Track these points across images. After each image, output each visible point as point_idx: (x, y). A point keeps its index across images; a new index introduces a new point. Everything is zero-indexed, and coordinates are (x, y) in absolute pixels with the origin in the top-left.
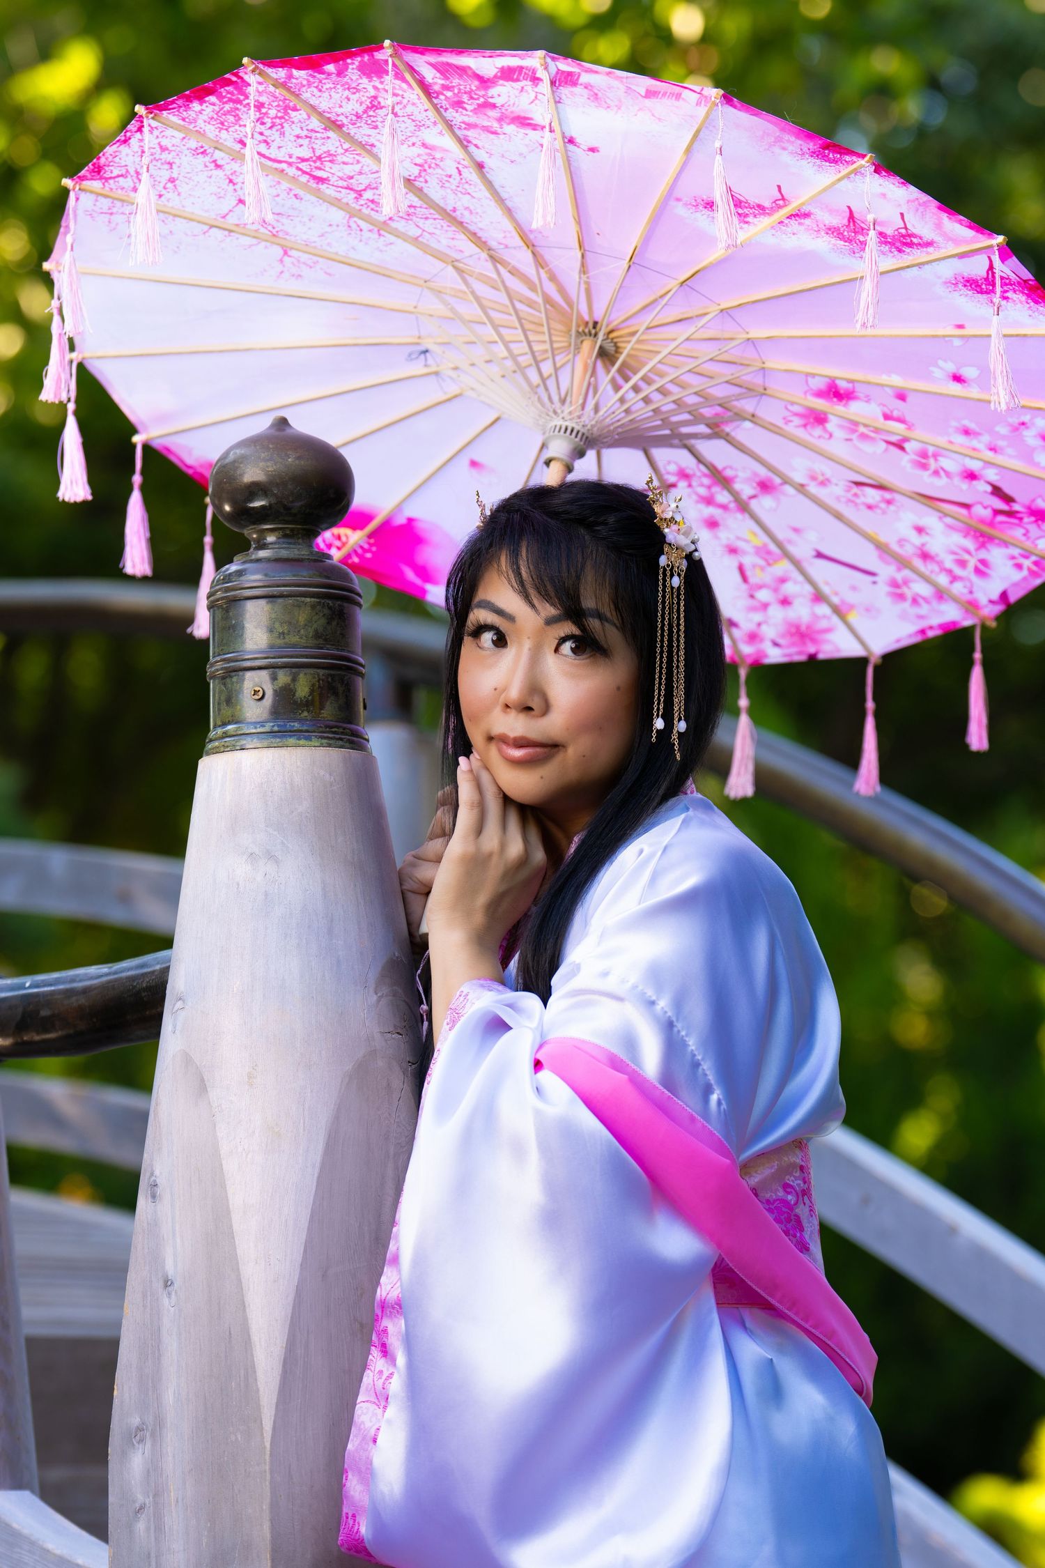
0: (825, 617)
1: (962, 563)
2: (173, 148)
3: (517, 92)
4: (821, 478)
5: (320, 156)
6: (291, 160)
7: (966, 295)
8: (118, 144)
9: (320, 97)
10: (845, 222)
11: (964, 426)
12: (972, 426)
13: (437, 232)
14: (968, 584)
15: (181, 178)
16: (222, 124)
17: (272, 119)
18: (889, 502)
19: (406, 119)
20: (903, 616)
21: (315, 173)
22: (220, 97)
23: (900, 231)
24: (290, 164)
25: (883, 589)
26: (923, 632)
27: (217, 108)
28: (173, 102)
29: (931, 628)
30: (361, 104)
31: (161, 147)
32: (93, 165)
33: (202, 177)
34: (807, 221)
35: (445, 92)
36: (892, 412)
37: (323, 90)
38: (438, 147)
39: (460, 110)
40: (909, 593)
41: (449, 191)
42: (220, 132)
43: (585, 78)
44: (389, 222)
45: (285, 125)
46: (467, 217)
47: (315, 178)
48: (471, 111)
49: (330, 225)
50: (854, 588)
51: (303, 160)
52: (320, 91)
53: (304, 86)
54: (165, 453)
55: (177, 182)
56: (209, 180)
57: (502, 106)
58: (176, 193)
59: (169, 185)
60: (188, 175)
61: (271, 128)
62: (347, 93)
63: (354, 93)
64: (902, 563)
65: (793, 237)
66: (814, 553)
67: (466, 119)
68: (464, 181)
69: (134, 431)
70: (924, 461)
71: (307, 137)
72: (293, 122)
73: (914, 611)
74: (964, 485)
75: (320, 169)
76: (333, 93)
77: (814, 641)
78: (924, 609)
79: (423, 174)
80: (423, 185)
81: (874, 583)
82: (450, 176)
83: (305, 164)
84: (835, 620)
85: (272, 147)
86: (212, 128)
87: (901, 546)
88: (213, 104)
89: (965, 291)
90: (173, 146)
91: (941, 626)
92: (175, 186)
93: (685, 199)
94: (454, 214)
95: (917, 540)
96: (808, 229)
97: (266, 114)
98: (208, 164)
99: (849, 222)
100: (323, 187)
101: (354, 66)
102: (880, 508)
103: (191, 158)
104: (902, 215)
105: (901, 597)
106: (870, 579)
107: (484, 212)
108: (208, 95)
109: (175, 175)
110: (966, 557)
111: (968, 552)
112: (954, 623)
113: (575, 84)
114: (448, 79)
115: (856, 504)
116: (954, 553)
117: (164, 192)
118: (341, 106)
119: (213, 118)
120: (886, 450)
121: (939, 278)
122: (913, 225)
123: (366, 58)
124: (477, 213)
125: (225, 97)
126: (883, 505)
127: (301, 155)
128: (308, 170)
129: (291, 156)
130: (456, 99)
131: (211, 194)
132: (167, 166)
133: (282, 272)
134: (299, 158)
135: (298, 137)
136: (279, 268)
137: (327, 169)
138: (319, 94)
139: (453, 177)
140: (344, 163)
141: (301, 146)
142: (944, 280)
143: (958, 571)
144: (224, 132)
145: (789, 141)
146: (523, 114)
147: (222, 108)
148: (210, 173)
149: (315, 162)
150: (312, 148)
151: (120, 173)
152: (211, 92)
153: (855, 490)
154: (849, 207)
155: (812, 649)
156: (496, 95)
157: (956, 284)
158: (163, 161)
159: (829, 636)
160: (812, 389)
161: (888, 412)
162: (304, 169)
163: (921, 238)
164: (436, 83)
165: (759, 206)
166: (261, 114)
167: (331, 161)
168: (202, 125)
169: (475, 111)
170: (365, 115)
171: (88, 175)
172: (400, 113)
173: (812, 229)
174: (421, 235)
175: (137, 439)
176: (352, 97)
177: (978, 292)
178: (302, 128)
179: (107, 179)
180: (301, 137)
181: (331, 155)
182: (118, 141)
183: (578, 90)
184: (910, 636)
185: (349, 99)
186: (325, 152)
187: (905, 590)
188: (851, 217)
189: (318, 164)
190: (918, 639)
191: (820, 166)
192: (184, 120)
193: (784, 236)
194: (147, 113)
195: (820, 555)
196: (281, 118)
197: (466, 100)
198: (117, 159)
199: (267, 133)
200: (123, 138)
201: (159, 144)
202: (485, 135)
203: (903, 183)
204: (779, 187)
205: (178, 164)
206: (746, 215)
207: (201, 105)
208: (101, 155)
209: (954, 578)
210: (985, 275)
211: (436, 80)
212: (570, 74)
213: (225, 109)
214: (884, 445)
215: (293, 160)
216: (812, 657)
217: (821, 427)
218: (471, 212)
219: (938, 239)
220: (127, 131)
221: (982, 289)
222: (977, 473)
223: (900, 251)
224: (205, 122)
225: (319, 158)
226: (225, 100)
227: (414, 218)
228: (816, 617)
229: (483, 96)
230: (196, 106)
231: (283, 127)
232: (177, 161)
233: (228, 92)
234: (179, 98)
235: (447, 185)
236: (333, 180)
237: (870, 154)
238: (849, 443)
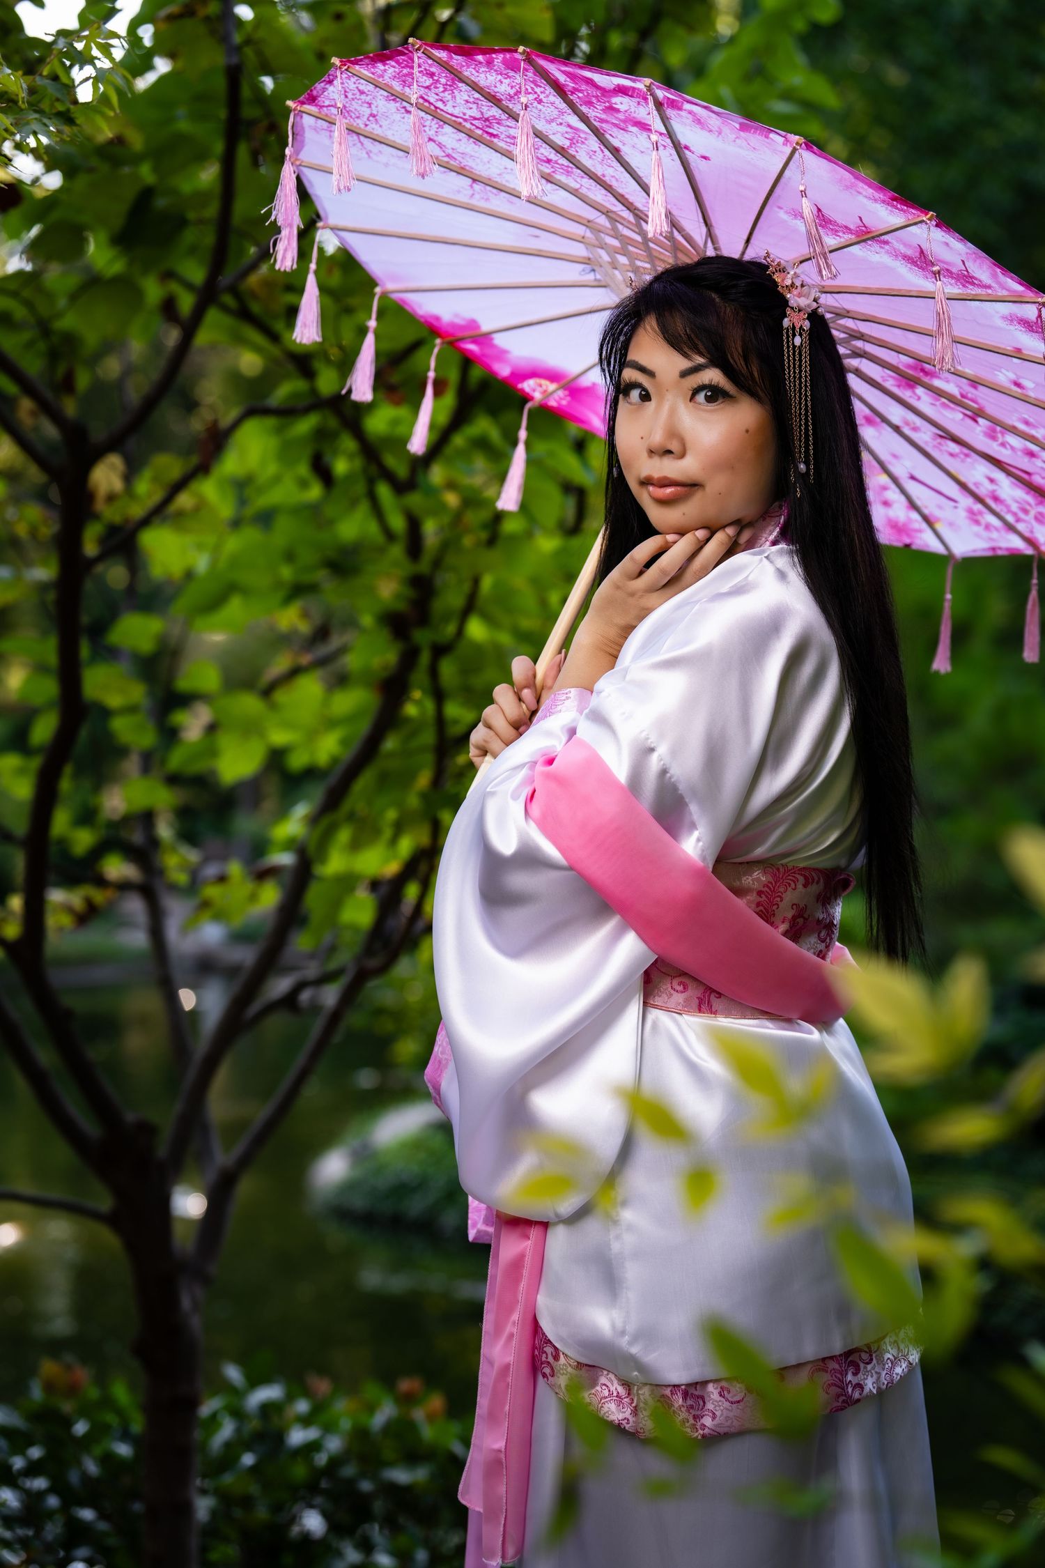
0: (916, 521)
1: (1026, 512)
2: (370, 93)
3: (636, 105)
4: (912, 426)
5: (488, 118)
6: (464, 117)
7: (1021, 330)
8: (325, 83)
9: (478, 76)
10: (917, 254)
11: (1024, 418)
12: (1031, 420)
13: (592, 188)
14: (1029, 526)
15: (379, 115)
16: (404, 81)
17: (443, 85)
18: (967, 455)
19: (550, 105)
20: (977, 535)
21: (486, 130)
22: (397, 62)
23: (963, 272)
24: (465, 120)
25: (962, 514)
26: (993, 549)
27: (397, 70)
28: (361, 60)
29: (1000, 548)
30: (512, 87)
31: (359, 90)
32: (308, 94)
33: (397, 117)
34: (887, 247)
35: (577, 93)
36: (967, 393)
37: (480, 71)
38: (581, 130)
39: (592, 108)
40: (983, 522)
41: (596, 161)
42: (403, 87)
43: (687, 106)
44: (552, 174)
45: (455, 91)
46: (614, 184)
47: (487, 133)
48: (601, 110)
49: (506, 168)
50: (940, 507)
51: (475, 119)
52: (478, 72)
53: (464, 66)
54: (401, 303)
55: (377, 117)
56: (402, 120)
57: (626, 111)
58: (378, 125)
59: (371, 118)
60: (386, 114)
61: (443, 92)
62: (499, 77)
63: (506, 78)
64: (979, 499)
65: (877, 255)
66: (908, 475)
67: (598, 115)
68: (606, 157)
69: (376, 285)
70: (993, 434)
71: (475, 103)
72: (461, 91)
73: (985, 534)
74: (1026, 459)
75: (490, 127)
76: (488, 75)
77: (909, 535)
78: (995, 535)
79: (574, 146)
80: (573, 153)
81: (956, 507)
82: (595, 152)
83: (477, 121)
84: (924, 526)
85: (448, 105)
86: (397, 84)
87: (977, 488)
88: (394, 67)
89: (1018, 327)
90: (369, 91)
91: (1008, 549)
92: (376, 120)
93: (785, 208)
94: (604, 179)
95: (990, 487)
96: (887, 252)
97: (437, 81)
98: (399, 108)
99: (921, 256)
100: (495, 140)
101: (499, 61)
102: (960, 458)
103: (385, 103)
104: (963, 261)
105: (977, 522)
106: (952, 504)
107: (627, 182)
108: (388, 60)
109: (375, 112)
110: (1028, 507)
111: (1029, 504)
112: (1018, 550)
113: (680, 109)
114: (577, 84)
115: (941, 450)
116: (1017, 502)
117: (368, 123)
118: (496, 87)
119: (395, 77)
120: (962, 420)
121: (997, 313)
122: (973, 271)
123: (508, 56)
124: (622, 182)
125: (402, 63)
126: (962, 456)
127: (473, 115)
128: (481, 127)
129: (464, 114)
130: (587, 99)
131: (406, 130)
132: (366, 105)
133: (473, 195)
134: (470, 116)
135: (467, 101)
136: (470, 192)
137: (495, 128)
138: (477, 74)
139: (597, 152)
140: (508, 126)
141: (471, 108)
142: (1001, 315)
143: (1022, 515)
144: (406, 88)
145: (863, 188)
146: (643, 121)
147: (402, 71)
148: (403, 115)
149: (484, 121)
150: (480, 111)
151: (331, 104)
152: (390, 58)
153: (939, 440)
154: (919, 245)
155: (907, 541)
156: (618, 102)
157: (1012, 321)
158: (363, 100)
159: (919, 535)
160: (902, 362)
161: (964, 393)
162: (477, 125)
163: (980, 281)
164: (568, 85)
165: (846, 227)
166: (433, 80)
167: (498, 123)
168: (389, 80)
169: (604, 110)
170: (516, 97)
171: (305, 100)
172: (544, 100)
173: (891, 253)
174: (580, 188)
175: (378, 290)
176: (504, 81)
177: (1030, 331)
178: (469, 96)
179: (322, 107)
180: (470, 102)
181: (497, 119)
182: (324, 81)
183: (683, 113)
184: (984, 550)
185: (502, 82)
186: (491, 116)
187: (979, 518)
188: (922, 252)
189: (487, 123)
190: (989, 554)
191: (891, 211)
192: (373, 74)
193: (869, 252)
194: (342, 65)
195: (913, 478)
196: (450, 86)
197: (594, 102)
198: (325, 93)
199: (442, 95)
200: (327, 79)
201: (357, 88)
202: (615, 129)
203: (961, 239)
204: (860, 218)
205: (375, 105)
206: (837, 231)
207: (384, 65)
208: (313, 88)
209: (1018, 520)
210: (1034, 320)
211: (567, 83)
212: (673, 101)
213: (404, 72)
214: (961, 416)
215: (466, 117)
216: (908, 546)
217: (911, 390)
218: (617, 180)
219: (993, 285)
220: (329, 75)
221: (1033, 329)
222: (1035, 453)
223: (964, 286)
224: (390, 78)
225: (487, 120)
226: (403, 65)
227: (572, 175)
228: (910, 520)
229: (608, 102)
230: (380, 66)
231: (453, 93)
232: (374, 102)
233: (404, 60)
234: (365, 58)
235: (594, 157)
236: (502, 136)
237: (932, 213)
238: (933, 407)
